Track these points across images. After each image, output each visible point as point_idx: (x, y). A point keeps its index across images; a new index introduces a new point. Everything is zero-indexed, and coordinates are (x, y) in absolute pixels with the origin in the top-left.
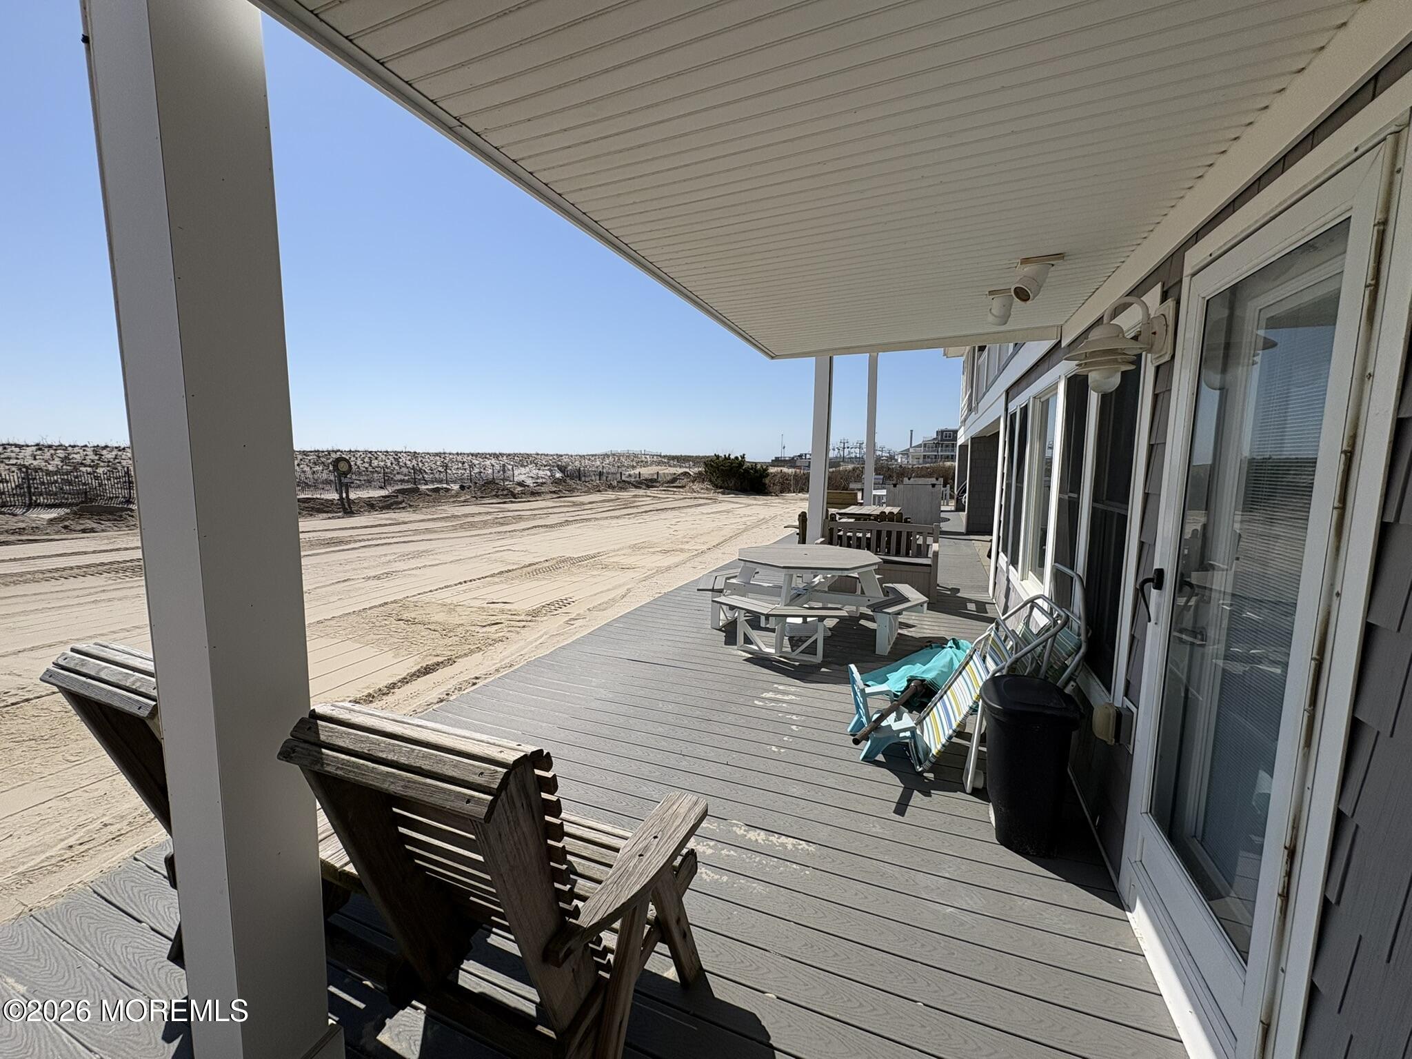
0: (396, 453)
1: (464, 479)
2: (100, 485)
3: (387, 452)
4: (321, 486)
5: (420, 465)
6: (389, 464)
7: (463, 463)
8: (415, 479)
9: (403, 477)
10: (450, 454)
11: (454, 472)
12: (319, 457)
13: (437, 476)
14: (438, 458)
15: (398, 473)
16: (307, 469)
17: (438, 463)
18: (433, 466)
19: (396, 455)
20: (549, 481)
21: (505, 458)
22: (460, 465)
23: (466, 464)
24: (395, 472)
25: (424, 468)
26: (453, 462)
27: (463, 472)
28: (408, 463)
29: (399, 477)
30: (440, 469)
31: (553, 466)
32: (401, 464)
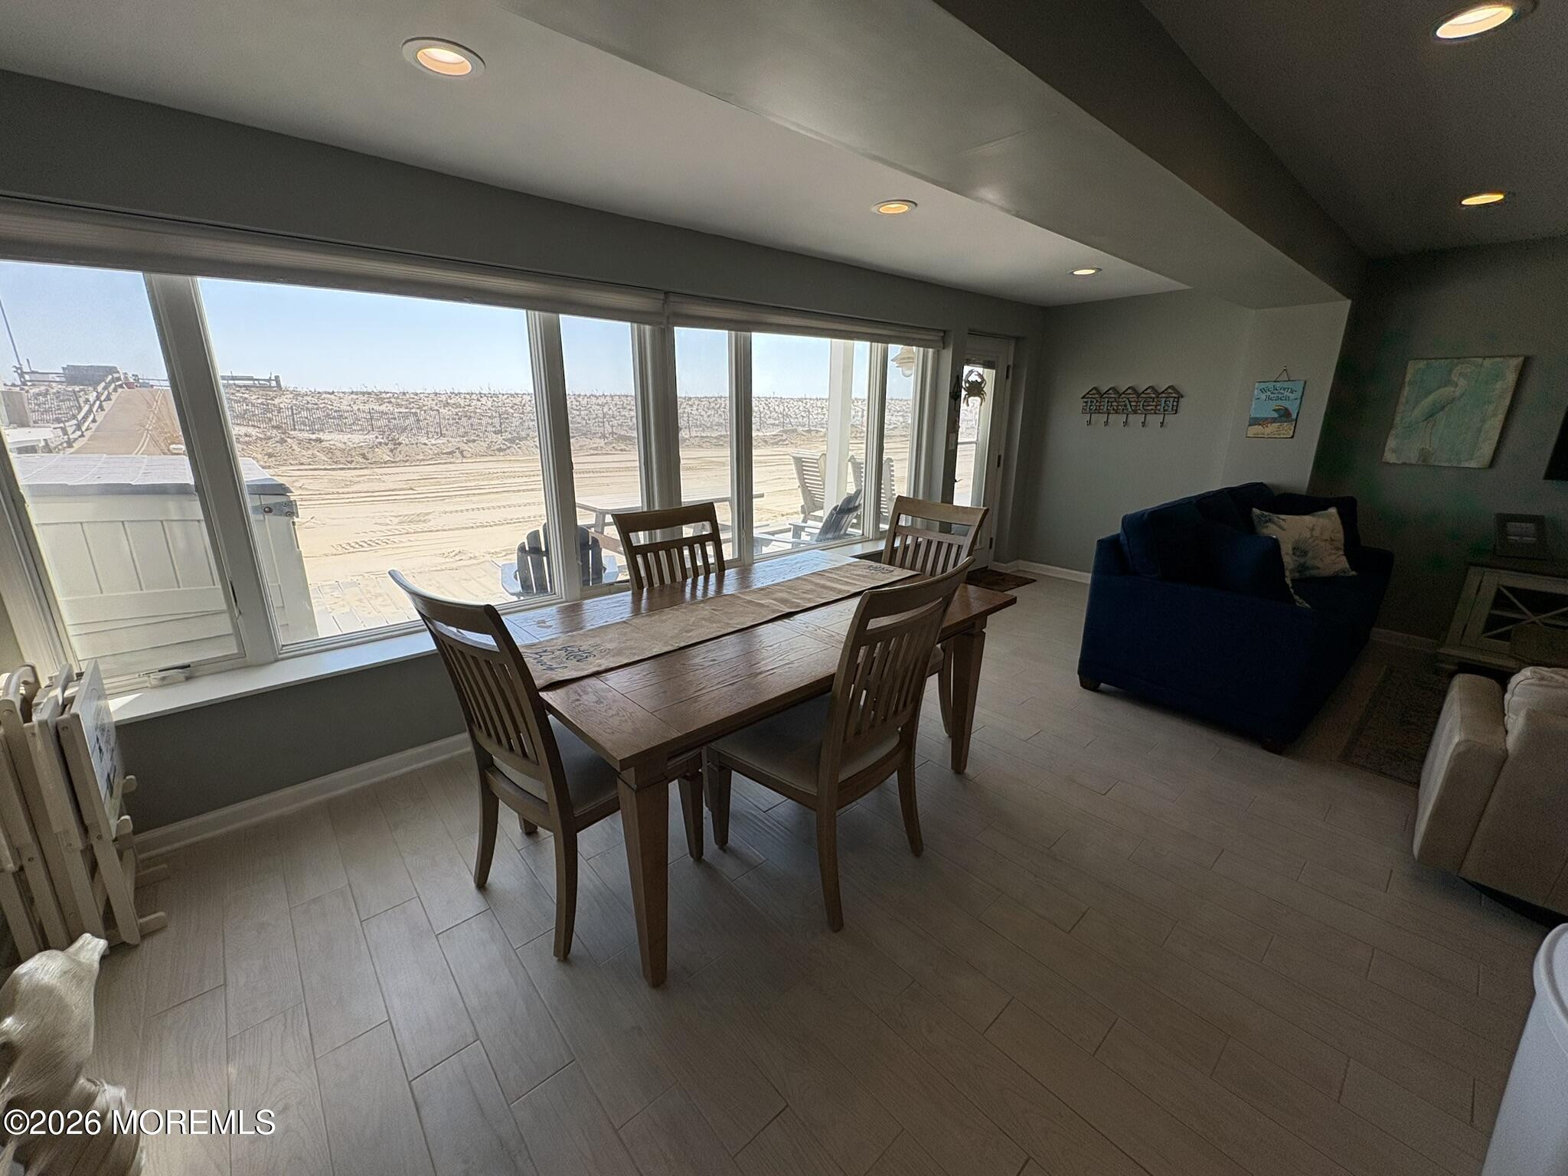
0: (766, 399)
1: (823, 424)
2: (586, 423)
3: (758, 397)
4: (716, 428)
5: (787, 410)
6: (762, 410)
7: (823, 408)
8: (784, 422)
9: (773, 422)
10: (811, 399)
11: (815, 417)
12: (710, 403)
13: (801, 420)
14: (800, 403)
15: (770, 417)
16: (703, 413)
17: (801, 408)
18: (797, 411)
19: (767, 400)
20: (901, 426)
21: (860, 403)
22: (820, 410)
23: (825, 410)
24: (767, 416)
25: (789, 413)
26: (813, 407)
27: (823, 416)
28: (776, 408)
29: (771, 421)
30: (803, 414)
31: (906, 412)
32: (771, 409)
